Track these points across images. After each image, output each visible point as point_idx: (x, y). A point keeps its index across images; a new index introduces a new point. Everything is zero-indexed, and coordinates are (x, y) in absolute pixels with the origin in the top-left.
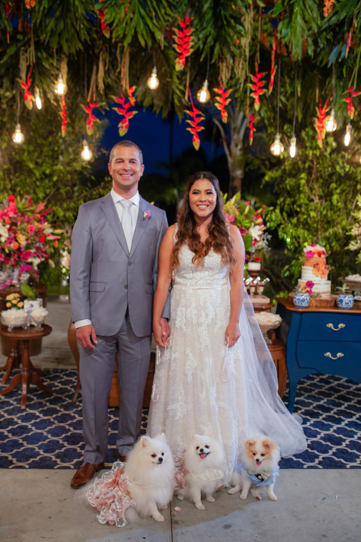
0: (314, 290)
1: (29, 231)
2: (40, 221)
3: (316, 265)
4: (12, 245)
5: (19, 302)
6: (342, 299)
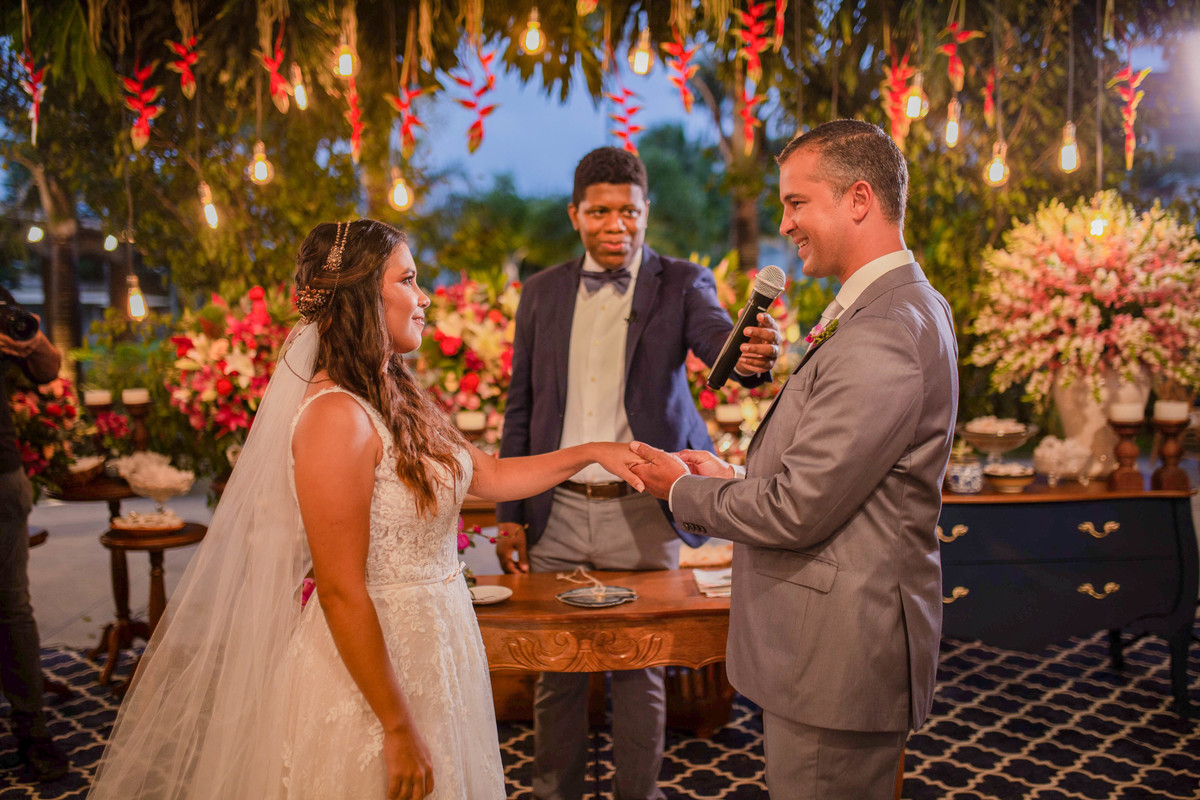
6: (958, 473)
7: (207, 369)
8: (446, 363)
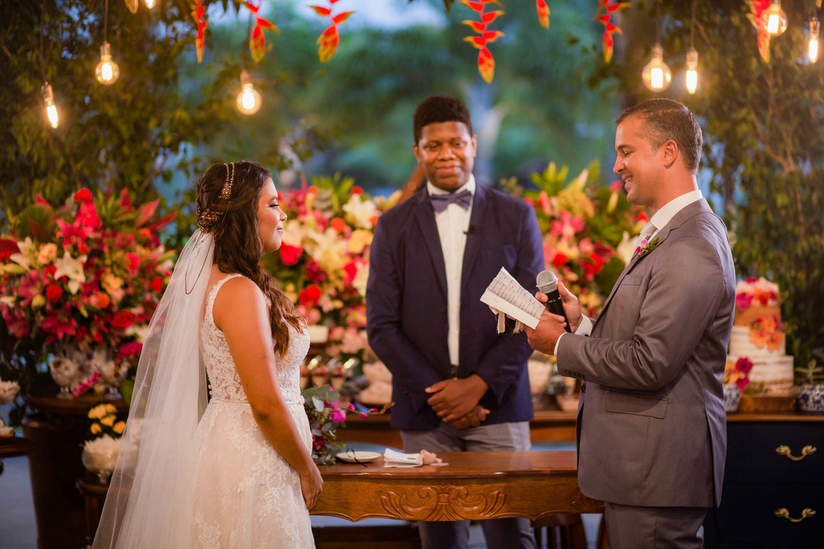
0: (755, 376)
1: (128, 268)
2: (146, 245)
3: (756, 323)
4: (94, 300)
5: (116, 422)
6: (809, 393)
7: (33, 273)
8: (285, 273)
